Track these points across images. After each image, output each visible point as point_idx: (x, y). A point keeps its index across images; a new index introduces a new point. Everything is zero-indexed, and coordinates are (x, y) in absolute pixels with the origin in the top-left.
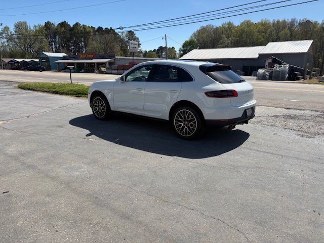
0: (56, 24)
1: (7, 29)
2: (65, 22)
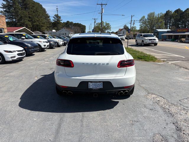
0: (173, 12)
1: (144, 17)
2: (179, 9)
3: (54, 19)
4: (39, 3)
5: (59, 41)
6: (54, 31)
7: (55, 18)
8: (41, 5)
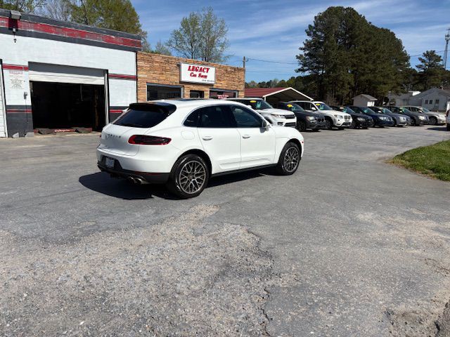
3: (421, 64)
4: (387, 30)
5: (336, 116)
6: (415, 93)
7: (423, 61)
8: (393, 34)
